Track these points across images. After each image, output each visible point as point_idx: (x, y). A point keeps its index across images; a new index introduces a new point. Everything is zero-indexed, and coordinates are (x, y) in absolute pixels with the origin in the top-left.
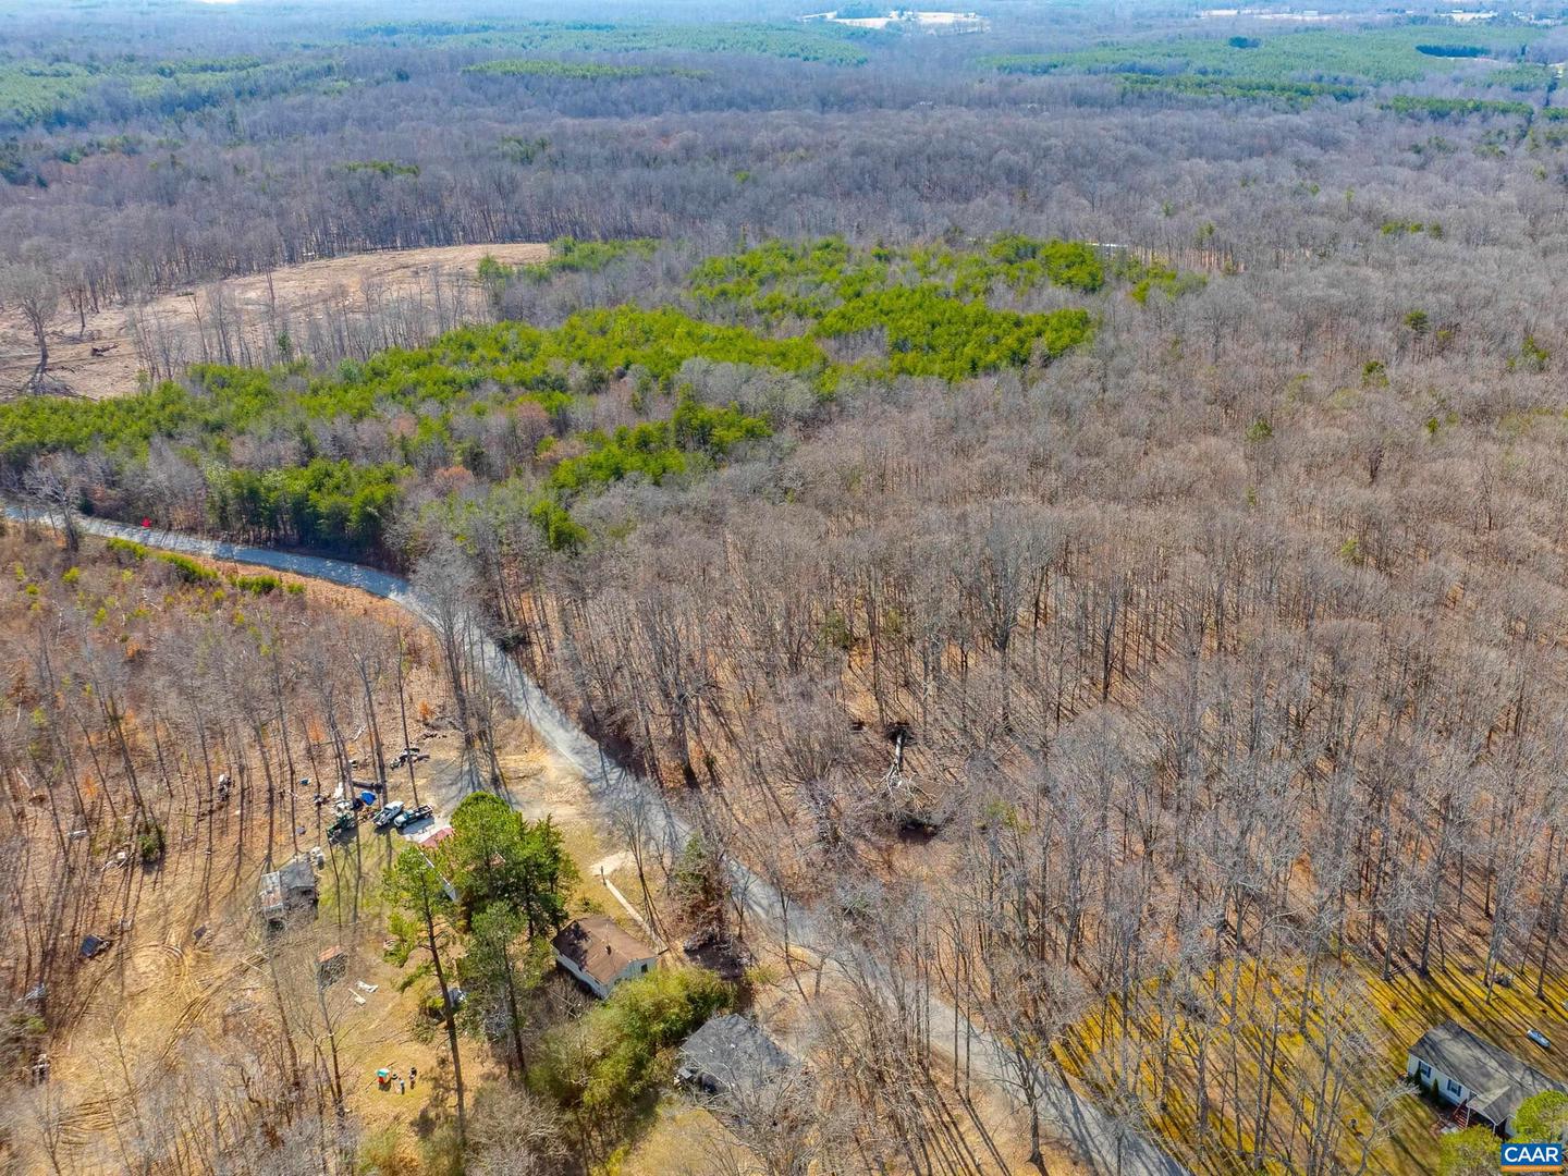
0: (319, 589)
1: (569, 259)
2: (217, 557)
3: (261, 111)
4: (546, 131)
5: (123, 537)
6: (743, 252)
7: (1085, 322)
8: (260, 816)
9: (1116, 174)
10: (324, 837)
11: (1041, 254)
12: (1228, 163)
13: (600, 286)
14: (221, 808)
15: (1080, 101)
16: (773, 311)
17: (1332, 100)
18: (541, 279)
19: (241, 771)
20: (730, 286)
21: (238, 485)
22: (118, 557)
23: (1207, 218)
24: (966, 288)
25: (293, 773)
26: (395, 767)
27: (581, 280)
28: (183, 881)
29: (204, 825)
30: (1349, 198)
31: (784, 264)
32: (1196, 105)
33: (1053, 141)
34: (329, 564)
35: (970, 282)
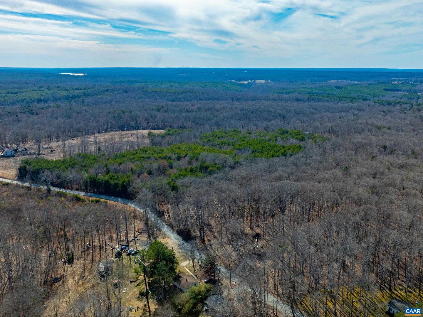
0: (110, 202)
1: (170, 133)
2: (84, 196)
3: (91, 99)
4: (163, 104)
5: (61, 190)
6: (214, 132)
7: (301, 147)
8: (97, 252)
9: (307, 116)
10: (114, 256)
11: (289, 133)
12: (336, 113)
13: (178, 138)
14: (87, 250)
15: (298, 100)
16: (222, 144)
17: (362, 100)
18: (163, 137)
19: (92, 242)
20: (211, 139)
21: (91, 178)
22: (60, 195)
23: (331, 125)
24: (271, 139)
25: (105, 242)
26: (131, 241)
27: (173, 137)
28: (78, 266)
29: (83, 254)
30: (366, 121)
31: (224, 134)
32: (327, 101)
33: (291, 108)
34: (113, 197)
35: (271, 138)
